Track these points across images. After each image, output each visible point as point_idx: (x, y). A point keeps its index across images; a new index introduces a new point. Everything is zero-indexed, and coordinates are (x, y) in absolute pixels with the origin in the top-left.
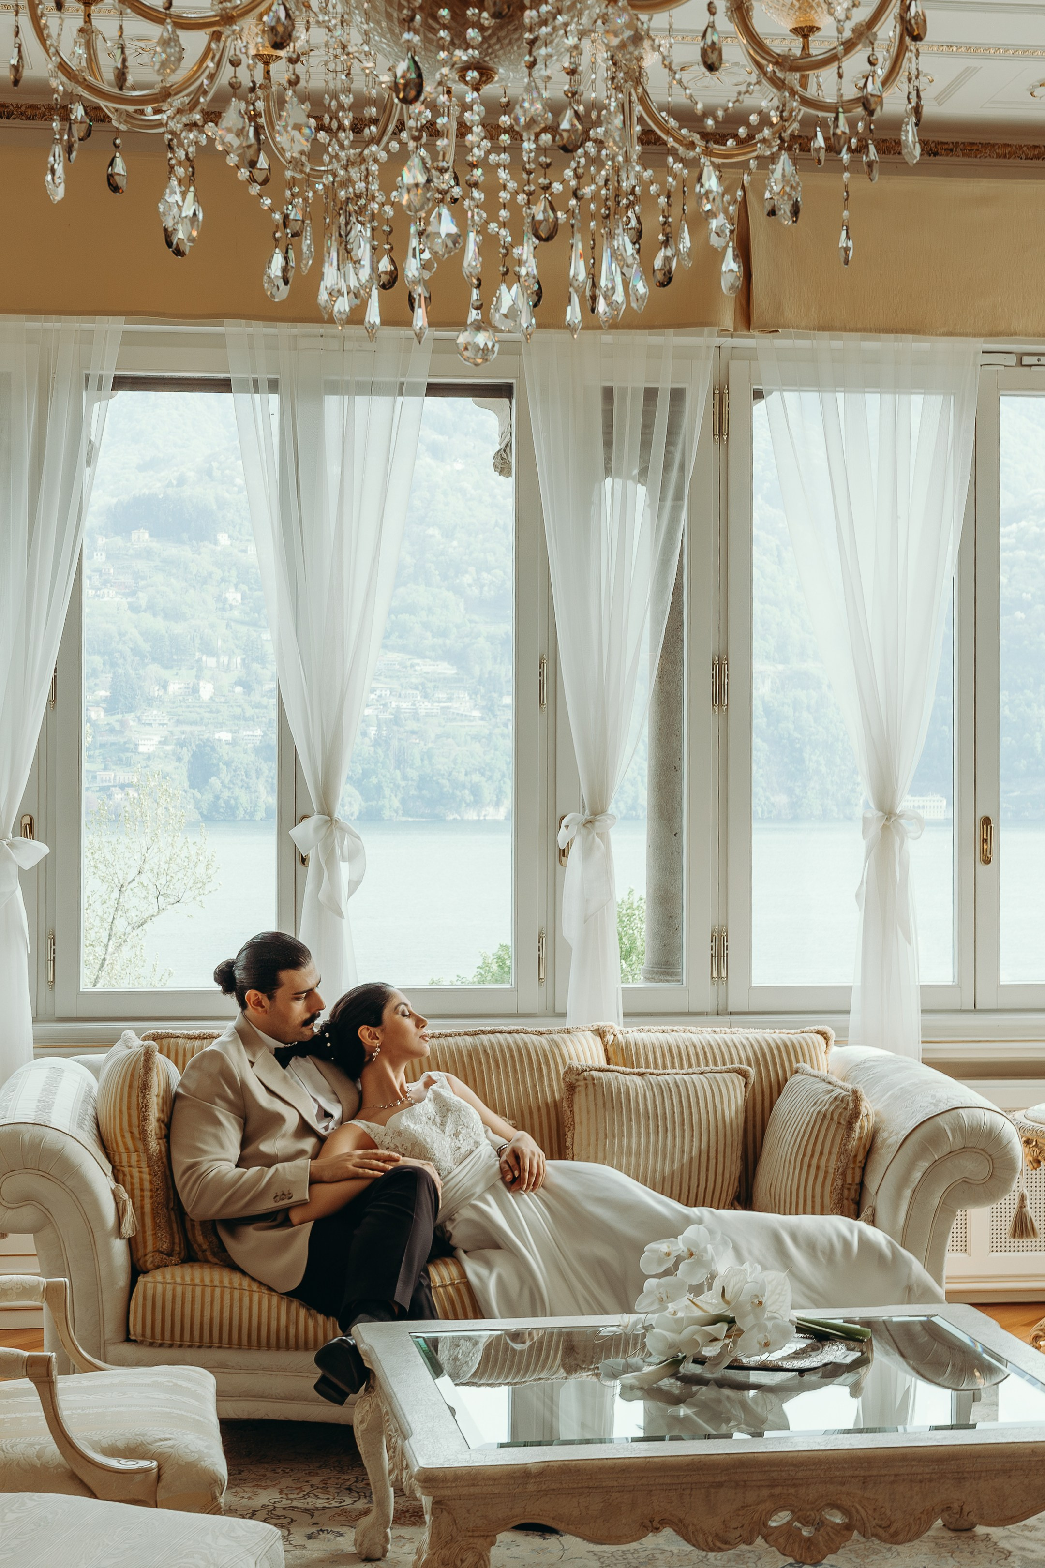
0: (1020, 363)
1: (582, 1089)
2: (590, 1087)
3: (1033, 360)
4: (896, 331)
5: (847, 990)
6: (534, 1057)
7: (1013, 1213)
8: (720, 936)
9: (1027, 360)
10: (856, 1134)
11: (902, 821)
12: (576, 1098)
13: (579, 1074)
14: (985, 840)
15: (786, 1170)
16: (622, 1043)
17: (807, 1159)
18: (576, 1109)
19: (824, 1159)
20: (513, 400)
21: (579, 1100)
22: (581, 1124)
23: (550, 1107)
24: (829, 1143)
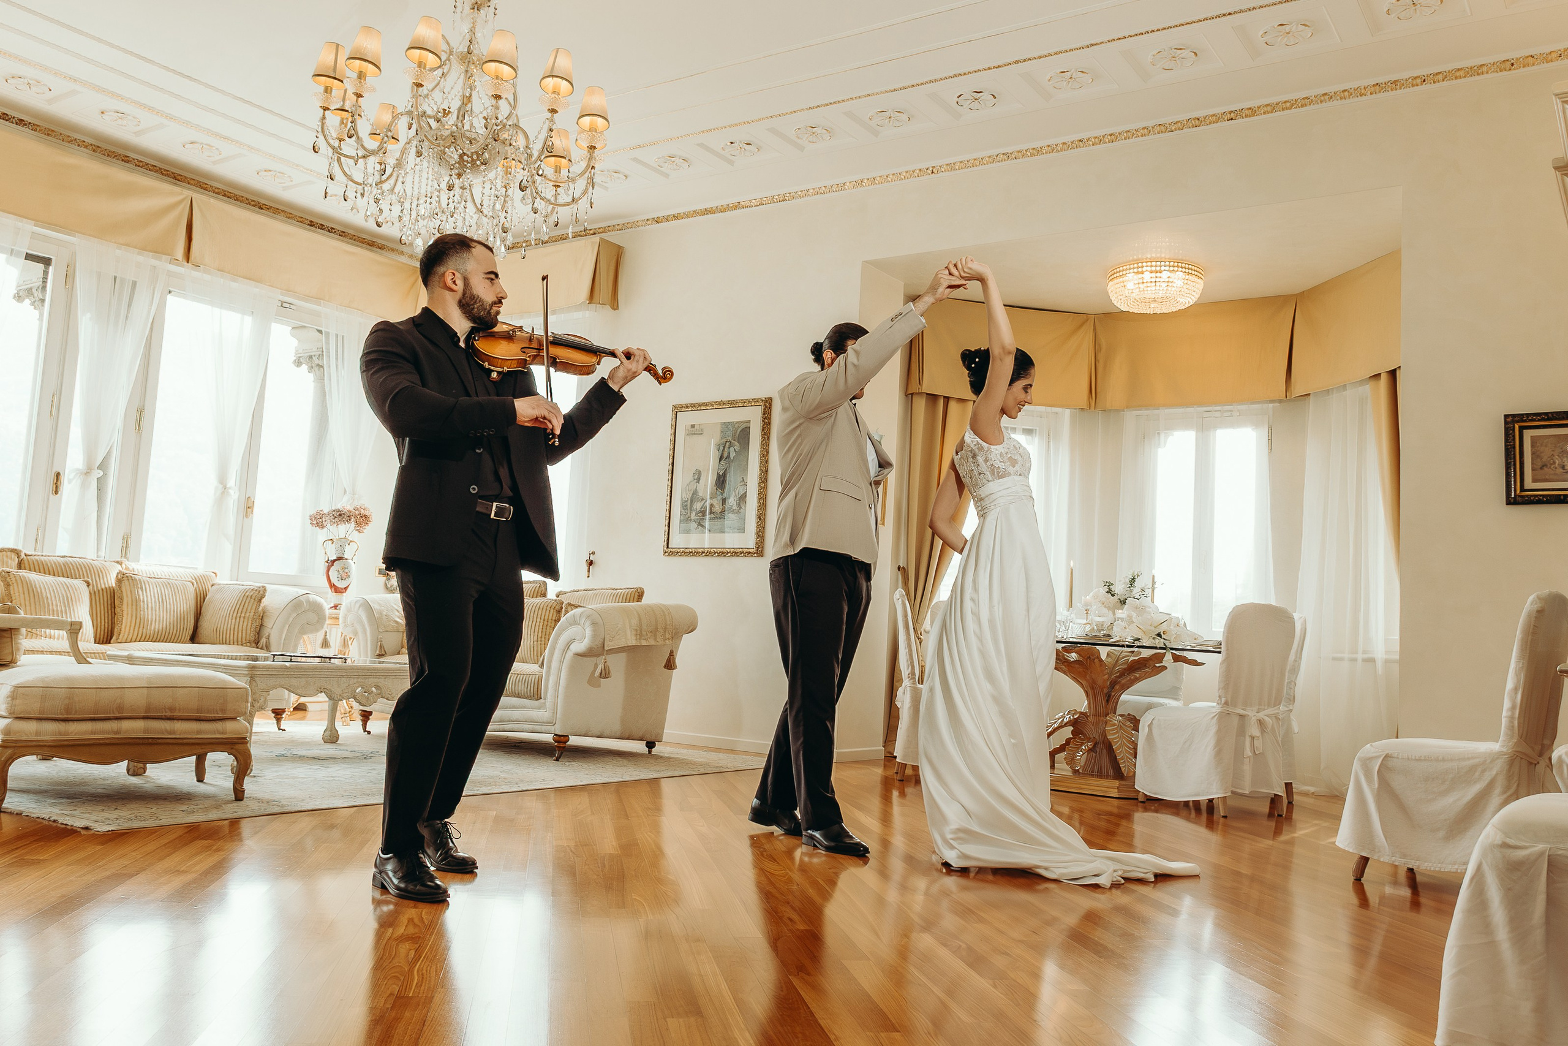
0: (282, 307)
1: (125, 582)
2: (130, 580)
3: (288, 305)
4: (248, 279)
6: (95, 568)
7: (322, 638)
8: (128, 537)
9: (285, 305)
10: (262, 605)
11: (230, 491)
12: (123, 585)
13: (123, 576)
14: (248, 507)
15: (227, 620)
16: (131, 568)
17: (239, 615)
18: (123, 589)
19: (248, 614)
20: (51, 267)
21: (125, 585)
22: (127, 596)
23: (105, 591)
24: (250, 607)
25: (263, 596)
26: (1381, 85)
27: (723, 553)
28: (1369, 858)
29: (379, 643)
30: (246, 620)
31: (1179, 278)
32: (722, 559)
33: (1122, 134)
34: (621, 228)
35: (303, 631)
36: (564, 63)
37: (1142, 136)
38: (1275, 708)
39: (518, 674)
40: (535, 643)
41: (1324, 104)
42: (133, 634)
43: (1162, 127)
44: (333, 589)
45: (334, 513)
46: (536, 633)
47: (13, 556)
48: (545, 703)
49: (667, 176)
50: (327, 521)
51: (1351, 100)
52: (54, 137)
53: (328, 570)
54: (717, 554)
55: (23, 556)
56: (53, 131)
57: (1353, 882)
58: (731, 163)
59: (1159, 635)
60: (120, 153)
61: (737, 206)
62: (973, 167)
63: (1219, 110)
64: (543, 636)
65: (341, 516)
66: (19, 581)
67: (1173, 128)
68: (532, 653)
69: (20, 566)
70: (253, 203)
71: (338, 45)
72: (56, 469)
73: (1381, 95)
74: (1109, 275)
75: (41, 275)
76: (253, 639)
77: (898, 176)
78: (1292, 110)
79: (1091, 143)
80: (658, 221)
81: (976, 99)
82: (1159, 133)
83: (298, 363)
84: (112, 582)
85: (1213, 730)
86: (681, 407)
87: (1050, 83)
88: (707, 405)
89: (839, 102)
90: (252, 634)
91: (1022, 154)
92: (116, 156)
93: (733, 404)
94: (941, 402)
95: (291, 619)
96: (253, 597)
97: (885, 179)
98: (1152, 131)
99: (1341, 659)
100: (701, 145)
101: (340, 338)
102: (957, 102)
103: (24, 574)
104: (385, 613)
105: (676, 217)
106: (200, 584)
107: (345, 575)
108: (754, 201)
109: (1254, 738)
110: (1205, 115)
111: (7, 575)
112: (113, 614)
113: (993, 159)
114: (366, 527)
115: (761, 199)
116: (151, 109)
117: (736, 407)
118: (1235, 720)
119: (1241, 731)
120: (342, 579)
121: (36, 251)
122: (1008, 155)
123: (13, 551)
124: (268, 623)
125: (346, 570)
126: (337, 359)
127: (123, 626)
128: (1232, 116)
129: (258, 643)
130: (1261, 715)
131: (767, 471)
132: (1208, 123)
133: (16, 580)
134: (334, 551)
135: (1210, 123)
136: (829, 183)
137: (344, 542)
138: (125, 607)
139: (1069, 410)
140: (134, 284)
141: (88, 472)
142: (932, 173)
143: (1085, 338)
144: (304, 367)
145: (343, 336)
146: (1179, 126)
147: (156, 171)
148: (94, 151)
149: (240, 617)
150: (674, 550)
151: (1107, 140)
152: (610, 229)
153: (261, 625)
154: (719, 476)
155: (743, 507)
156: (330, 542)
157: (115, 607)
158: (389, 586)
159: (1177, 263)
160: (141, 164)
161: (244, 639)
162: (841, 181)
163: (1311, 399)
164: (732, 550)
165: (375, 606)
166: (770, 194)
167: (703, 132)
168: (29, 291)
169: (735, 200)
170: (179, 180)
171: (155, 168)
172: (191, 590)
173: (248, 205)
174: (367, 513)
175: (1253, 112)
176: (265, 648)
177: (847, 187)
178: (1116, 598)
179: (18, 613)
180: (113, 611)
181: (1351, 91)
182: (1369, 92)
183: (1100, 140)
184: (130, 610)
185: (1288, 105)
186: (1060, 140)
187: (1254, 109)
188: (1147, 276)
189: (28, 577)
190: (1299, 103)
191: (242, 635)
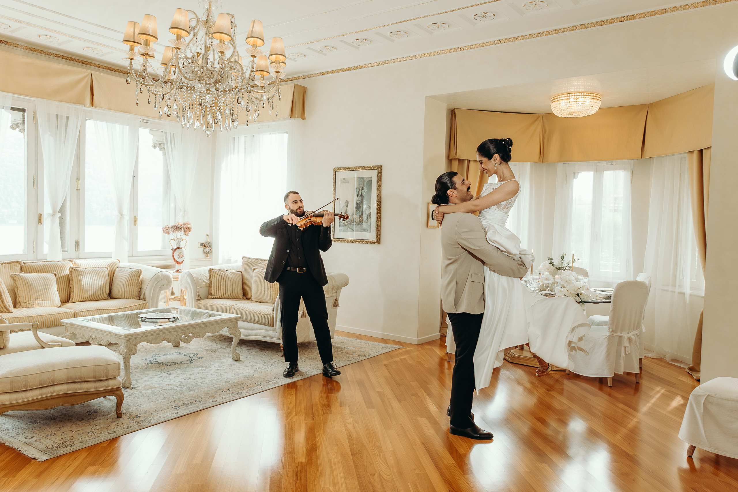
0: (143, 122)
1: (74, 272)
2: (76, 271)
3: (146, 121)
4: (124, 112)
5: (111, 253)
6: (59, 266)
7: (171, 291)
8: (78, 241)
9: (144, 121)
10: (140, 278)
11: (125, 216)
12: (73, 274)
13: (73, 268)
14: (135, 221)
15: (124, 287)
16: (77, 263)
17: (130, 284)
18: (73, 276)
19: (134, 283)
20: (25, 113)
21: (74, 274)
22: (75, 279)
23: (64, 276)
24: (135, 280)
25: (140, 275)
26: (707, 2)
27: (360, 242)
28: (696, 447)
29: (197, 294)
30: (133, 287)
31: (588, 101)
32: (360, 244)
33: (562, 29)
34: (305, 77)
35: (161, 289)
36: (258, 28)
37: (572, 30)
38: (636, 331)
39: (262, 314)
40: (271, 293)
41: (674, 12)
42: (79, 297)
43: (583, 26)
44: (176, 262)
45: (173, 227)
46: (271, 288)
47: (17, 265)
48: (276, 329)
49: (325, 55)
50: (170, 230)
51: (689, 10)
52: (19, 48)
53: (173, 254)
54: (357, 242)
55: (22, 264)
56: (18, 45)
57: (687, 458)
58: (358, 48)
59: (578, 295)
60: (54, 53)
61: (362, 67)
62: (482, 47)
63: (615, 16)
64: (275, 289)
65: (177, 228)
66: (20, 279)
67: (589, 26)
68: (270, 298)
69: (22, 270)
70: (123, 72)
71: (135, 23)
72: (39, 212)
73: (707, 7)
74: (552, 99)
75: (22, 117)
76: (137, 295)
77: (443, 52)
78: (656, 16)
79: (544, 34)
80: (323, 74)
81: (484, 16)
82: (581, 29)
83: (154, 146)
84: (67, 272)
85: (605, 345)
86: (338, 169)
87: (524, 7)
88: (350, 169)
89: (412, 20)
90: (137, 293)
91: (507, 40)
92: (52, 55)
93: (363, 168)
94: (466, 162)
95: (155, 285)
96: (136, 275)
97: (436, 53)
98: (577, 28)
99: (667, 291)
100: (341, 41)
101: (172, 135)
102: (474, 18)
103: (22, 275)
104: (199, 278)
105: (332, 72)
106: (111, 267)
107: (181, 256)
108: (370, 64)
109: (626, 347)
110: (607, 19)
111: (14, 276)
112: (70, 287)
113: (492, 43)
114: (189, 233)
115: (374, 63)
116: (63, 34)
117: (364, 170)
118: (617, 339)
119: (620, 343)
120: (180, 258)
121: (17, 106)
122: (500, 41)
123: (17, 262)
124: (144, 287)
125: (181, 254)
126: (171, 144)
127: (74, 294)
128: (621, 20)
129: (140, 297)
130: (630, 335)
131: (381, 202)
132: (608, 23)
133: (19, 279)
134: (175, 245)
135: (610, 23)
136: (408, 55)
137: (179, 240)
138: (74, 284)
139: (529, 163)
140: (68, 118)
141: (53, 215)
142: (461, 50)
143: (538, 127)
144: (158, 148)
145: (173, 133)
146: (593, 25)
147: (73, 60)
148: (40, 53)
149: (130, 285)
150: (337, 239)
151: (553, 33)
152: (300, 78)
153: (141, 288)
154: (357, 204)
155: (369, 220)
156: (173, 240)
157: (70, 284)
158: (205, 252)
159: (587, 94)
160: (65, 58)
161: (133, 295)
162: (414, 54)
163: (655, 160)
164: (365, 240)
165: (194, 275)
166: (378, 61)
167: (342, 35)
168: (17, 125)
169: (361, 64)
170: (85, 64)
171: (72, 59)
172: (107, 272)
173: (121, 73)
174: (189, 226)
175: (633, 17)
176: (143, 299)
177: (417, 57)
178: (555, 267)
179: (5, 323)
180: (69, 286)
181: (690, 5)
182: (700, 6)
183: (549, 33)
184: (77, 285)
185: (654, 13)
186: (528, 33)
187: (635, 16)
188: (572, 100)
189: (25, 277)
190: (660, 12)
191: (132, 293)
